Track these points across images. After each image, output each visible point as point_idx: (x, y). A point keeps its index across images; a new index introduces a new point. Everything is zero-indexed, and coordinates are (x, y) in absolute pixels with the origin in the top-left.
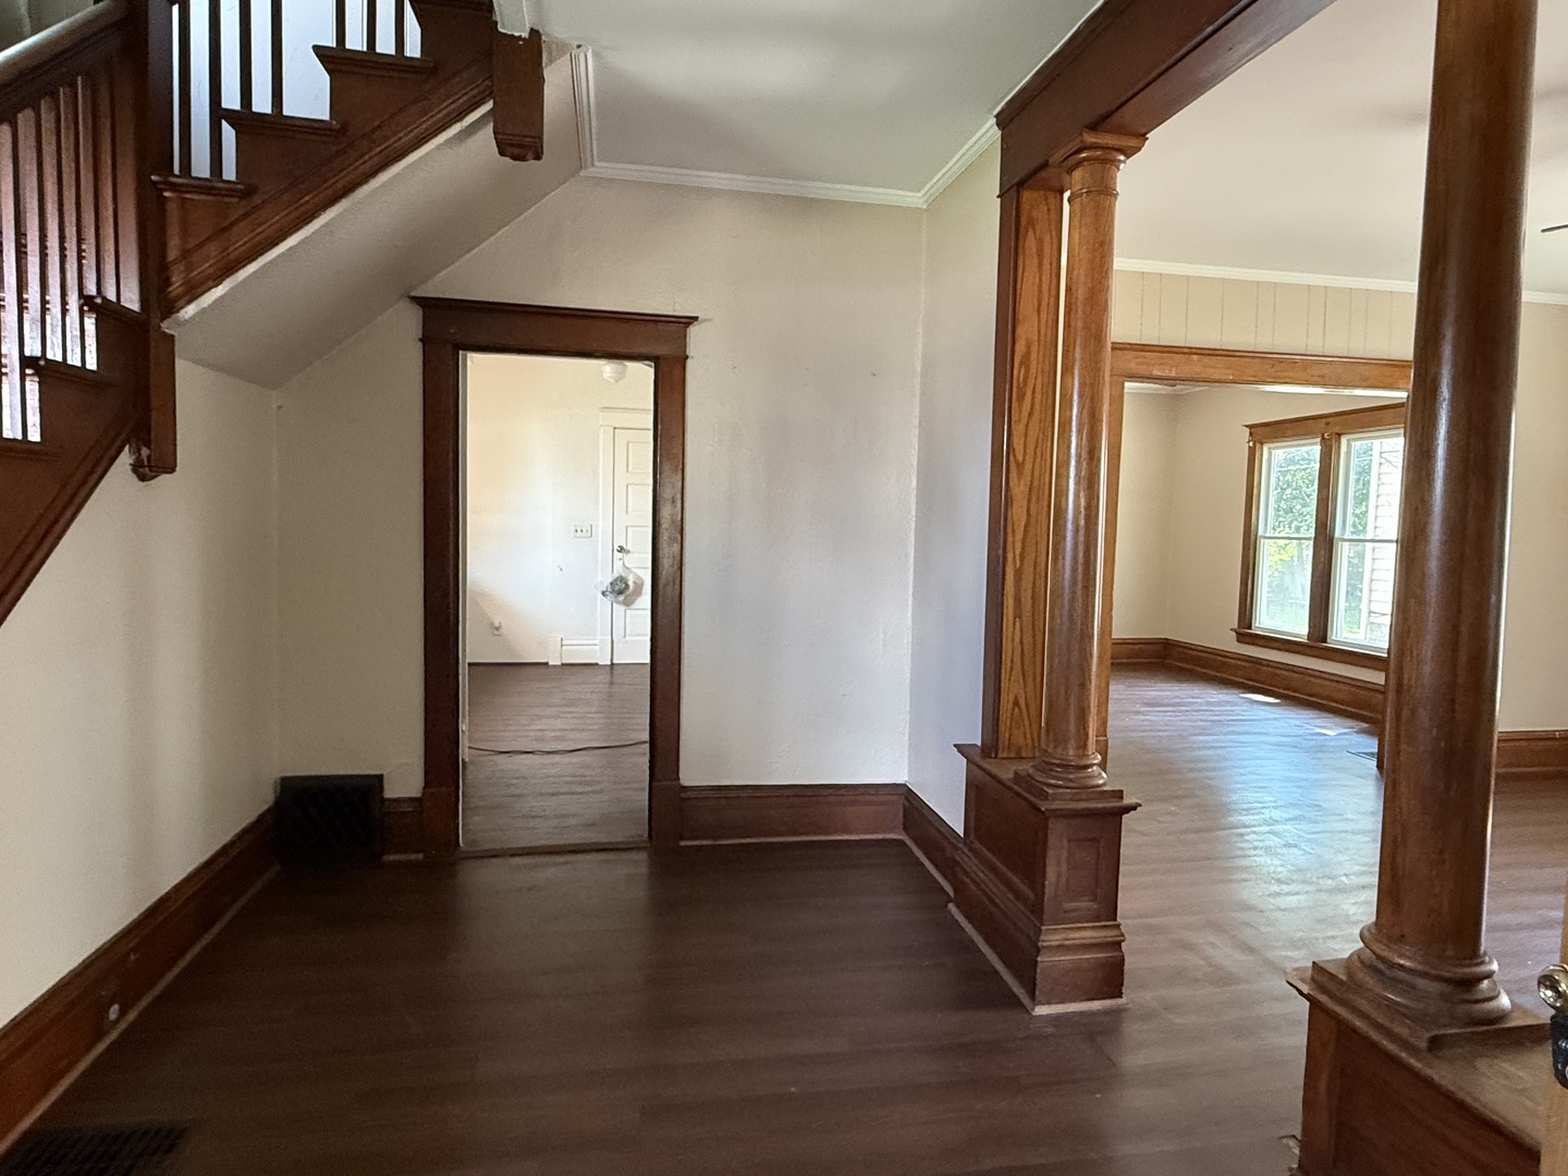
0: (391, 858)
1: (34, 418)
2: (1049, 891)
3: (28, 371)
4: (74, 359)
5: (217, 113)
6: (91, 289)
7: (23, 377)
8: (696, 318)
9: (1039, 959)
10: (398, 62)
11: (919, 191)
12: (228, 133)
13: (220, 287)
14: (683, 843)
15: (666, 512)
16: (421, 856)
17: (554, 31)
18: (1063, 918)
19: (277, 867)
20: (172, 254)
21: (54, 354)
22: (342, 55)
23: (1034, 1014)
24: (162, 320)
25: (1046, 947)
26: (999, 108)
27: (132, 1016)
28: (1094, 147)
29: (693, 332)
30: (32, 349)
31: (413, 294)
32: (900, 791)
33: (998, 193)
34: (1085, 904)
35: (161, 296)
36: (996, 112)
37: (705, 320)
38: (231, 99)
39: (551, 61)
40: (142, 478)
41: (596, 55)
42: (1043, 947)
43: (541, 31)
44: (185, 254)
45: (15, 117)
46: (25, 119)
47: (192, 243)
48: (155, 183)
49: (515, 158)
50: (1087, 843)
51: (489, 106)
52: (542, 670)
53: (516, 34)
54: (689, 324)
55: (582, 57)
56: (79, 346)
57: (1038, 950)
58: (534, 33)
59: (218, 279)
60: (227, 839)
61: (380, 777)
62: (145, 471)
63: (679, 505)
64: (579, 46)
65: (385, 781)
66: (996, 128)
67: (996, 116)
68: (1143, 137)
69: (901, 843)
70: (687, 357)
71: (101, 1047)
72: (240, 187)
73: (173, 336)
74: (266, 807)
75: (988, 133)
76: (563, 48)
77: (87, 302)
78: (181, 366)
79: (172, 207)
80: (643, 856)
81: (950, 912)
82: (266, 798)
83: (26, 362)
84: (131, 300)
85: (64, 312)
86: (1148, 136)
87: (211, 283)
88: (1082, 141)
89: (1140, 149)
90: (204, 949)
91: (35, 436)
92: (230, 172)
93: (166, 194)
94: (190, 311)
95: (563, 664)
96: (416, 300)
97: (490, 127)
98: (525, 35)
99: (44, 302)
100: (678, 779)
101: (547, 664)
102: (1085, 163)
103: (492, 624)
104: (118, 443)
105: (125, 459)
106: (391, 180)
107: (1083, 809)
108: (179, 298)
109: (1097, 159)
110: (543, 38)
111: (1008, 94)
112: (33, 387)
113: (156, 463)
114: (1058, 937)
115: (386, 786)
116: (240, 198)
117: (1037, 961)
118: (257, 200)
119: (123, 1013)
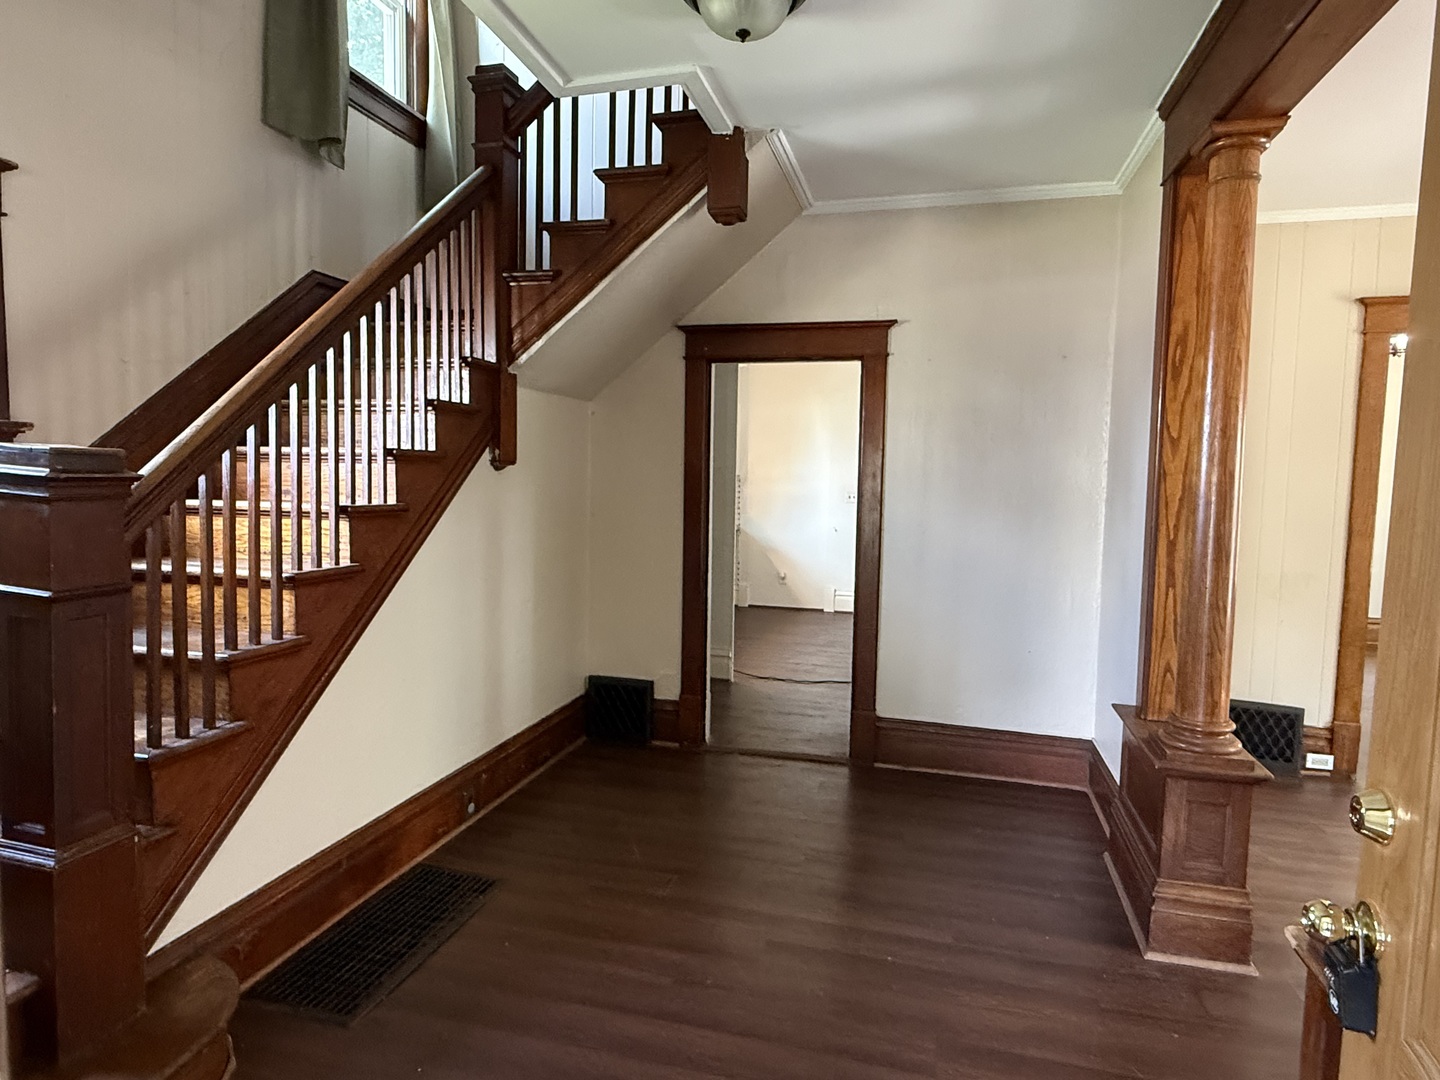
0: (657, 743)
1: (432, 436)
2: (1167, 845)
3: (430, 408)
4: (455, 399)
5: (541, 226)
6: (467, 353)
7: (426, 412)
8: (895, 321)
9: (1153, 908)
10: (649, 169)
11: (1112, 180)
12: (546, 236)
13: (541, 341)
14: (877, 765)
15: (868, 485)
16: (677, 745)
17: (751, 124)
18: (1182, 876)
19: (584, 738)
20: (514, 322)
21: (444, 397)
22: (614, 172)
23: (1146, 958)
24: (509, 366)
25: (1162, 898)
26: (1159, 103)
27: (483, 813)
28: (1228, 135)
29: (894, 333)
30: (432, 395)
31: (680, 324)
32: (1087, 746)
33: (1161, 181)
34: (1208, 866)
35: (507, 352)
36: (1157, 106)
37: (903, 322)
38: (548, 217)
39: (751, 146)
40: (497, 469)
41: (787, 133)
42: (1158, 897)
43: (742, 127)
44: (521, 323)
45: (425, 259)
46: (430, 257)
47: (524, 314)
48: (505, 278)
49: (725, 224)
50: (1211, 808)
51: (704, 191)
52: (818, 615)
53: (724, 133)
54: (889, 327)
55: (776, 139)
56: (457, 388)
57: (1154, 899)
58: (736, 128)
59: (539, 335)
60: (550, 712)
61: (652, 683)
62: (499, 464)
63: (879, 480)
64: (772, 131)
65: (655, 686)
66: (1160, 120)
67: (1159, 109)
68: (1284, 115)
69: (1085, 795)
70: (888, 355)
71: (463, 827)
72: (551, 273)
73: (515, 375)
74: (578, 695)
75: (1155, 126)
76: (760, 135)
77: (463, 359)
78: (521, 392)
79: (515, 292)
80: (845, 771)
81: (1103, 859)
82: (579, 690)
83: (428, 402)
84: (491, 356)
85: (450, 368)
86: (1289, 114)
87: (535, 338)
88: (1212, 132)
89: (1282, 128)
90: (531, 782)
91: (432, 447)
92: (546, 265)
93: (512, 284)
94: (524, 357)
95: (836, 612)
96: (681, 328)
97: (706, 207)
98: (730, 132)
99: (439, 363)
100: (875, 710)
101: (822, 610)
102: (1223, 151)
103: (778, 574)
104: (481, 447)
105: (486, 456)
106: (642, 254)
107: (1204, 773)
108: (517, 351)
109: (1232, 146)
110: (745, 131)
111: (1163, 89)
112: (431, 417)
113: (504, 459)
114: (1175, 891)
115: (656, 690)
116: (552, 281)
117: (1150, 910)
118: (562, 279)
119: (477, 811)
